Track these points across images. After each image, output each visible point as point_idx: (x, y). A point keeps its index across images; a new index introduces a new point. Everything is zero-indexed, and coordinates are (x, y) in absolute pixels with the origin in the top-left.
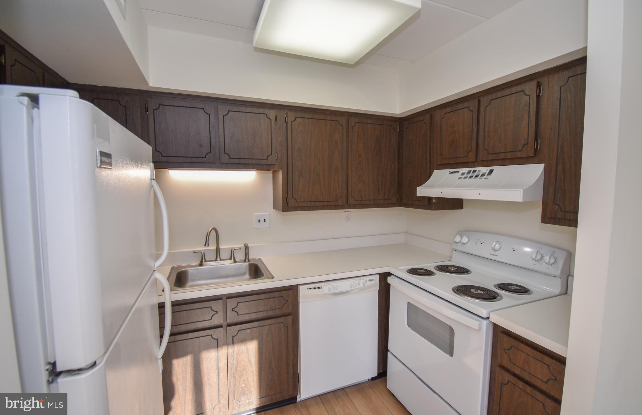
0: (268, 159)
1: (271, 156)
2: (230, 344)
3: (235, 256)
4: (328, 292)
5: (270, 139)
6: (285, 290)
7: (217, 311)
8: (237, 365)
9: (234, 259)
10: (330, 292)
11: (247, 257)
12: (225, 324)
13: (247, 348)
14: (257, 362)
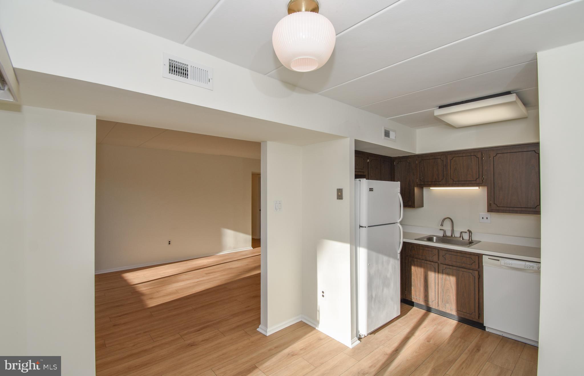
0: (477, 180)
1: (478, 179)
2: (440, 273)
3: (463, 236)
4: (504, 264)
5: (478, 169)
6: (474, 255)
7: (435, 255)
8: (445, 285)
9: (462, 237)
10: (506, 265)
11: (471, 238)
12: (439, 262)
13: (450, 279)
14: (455, 289)
